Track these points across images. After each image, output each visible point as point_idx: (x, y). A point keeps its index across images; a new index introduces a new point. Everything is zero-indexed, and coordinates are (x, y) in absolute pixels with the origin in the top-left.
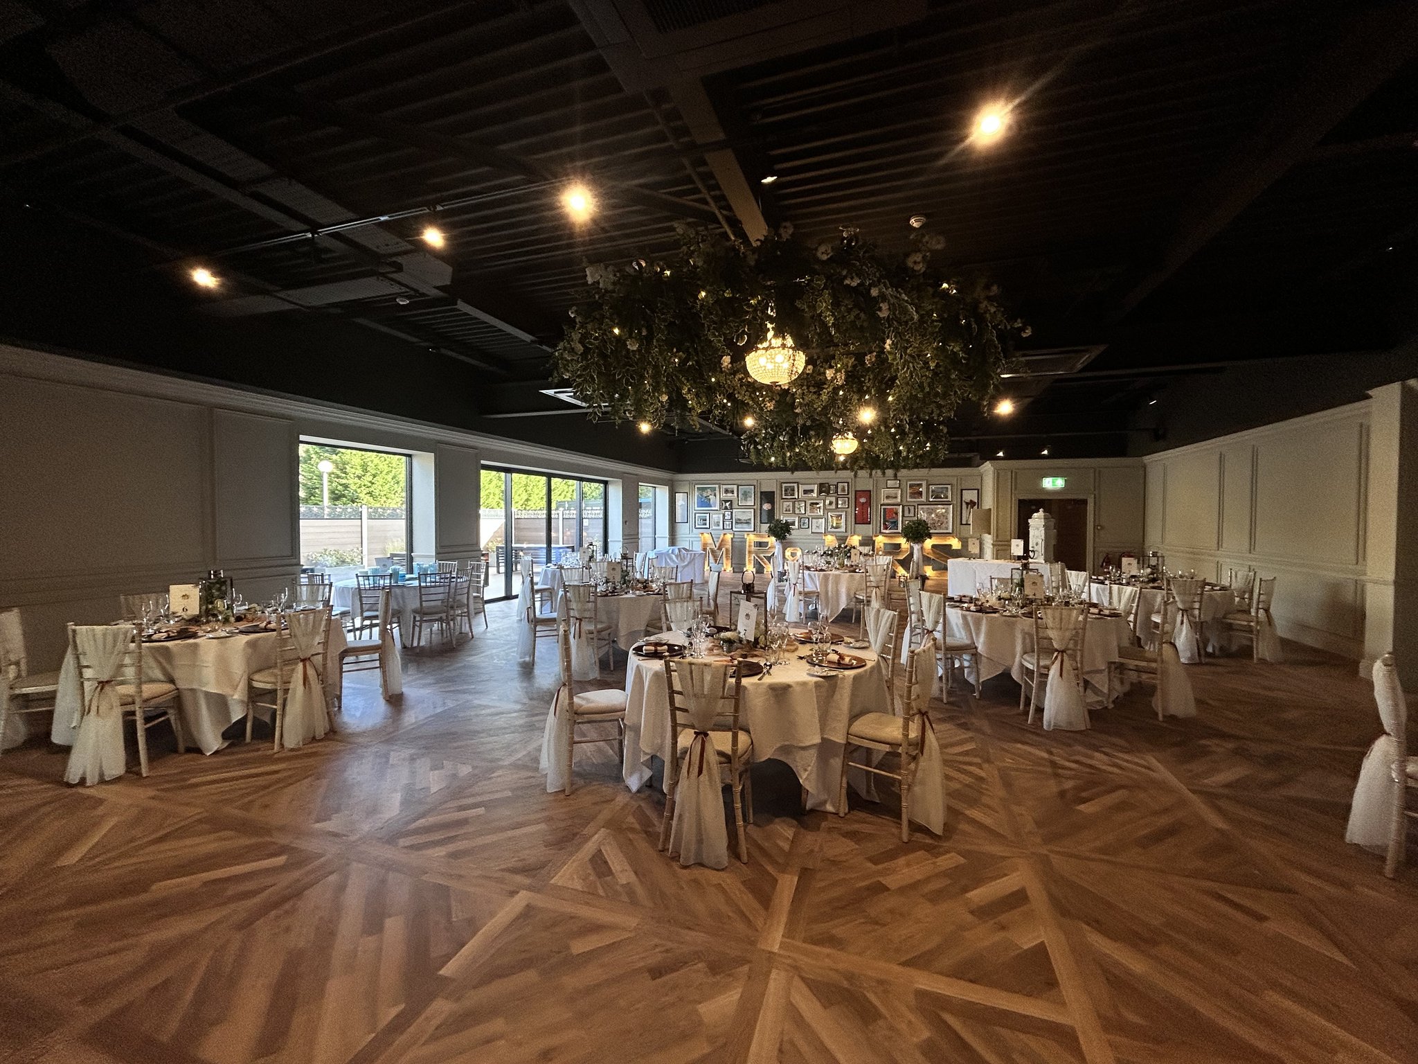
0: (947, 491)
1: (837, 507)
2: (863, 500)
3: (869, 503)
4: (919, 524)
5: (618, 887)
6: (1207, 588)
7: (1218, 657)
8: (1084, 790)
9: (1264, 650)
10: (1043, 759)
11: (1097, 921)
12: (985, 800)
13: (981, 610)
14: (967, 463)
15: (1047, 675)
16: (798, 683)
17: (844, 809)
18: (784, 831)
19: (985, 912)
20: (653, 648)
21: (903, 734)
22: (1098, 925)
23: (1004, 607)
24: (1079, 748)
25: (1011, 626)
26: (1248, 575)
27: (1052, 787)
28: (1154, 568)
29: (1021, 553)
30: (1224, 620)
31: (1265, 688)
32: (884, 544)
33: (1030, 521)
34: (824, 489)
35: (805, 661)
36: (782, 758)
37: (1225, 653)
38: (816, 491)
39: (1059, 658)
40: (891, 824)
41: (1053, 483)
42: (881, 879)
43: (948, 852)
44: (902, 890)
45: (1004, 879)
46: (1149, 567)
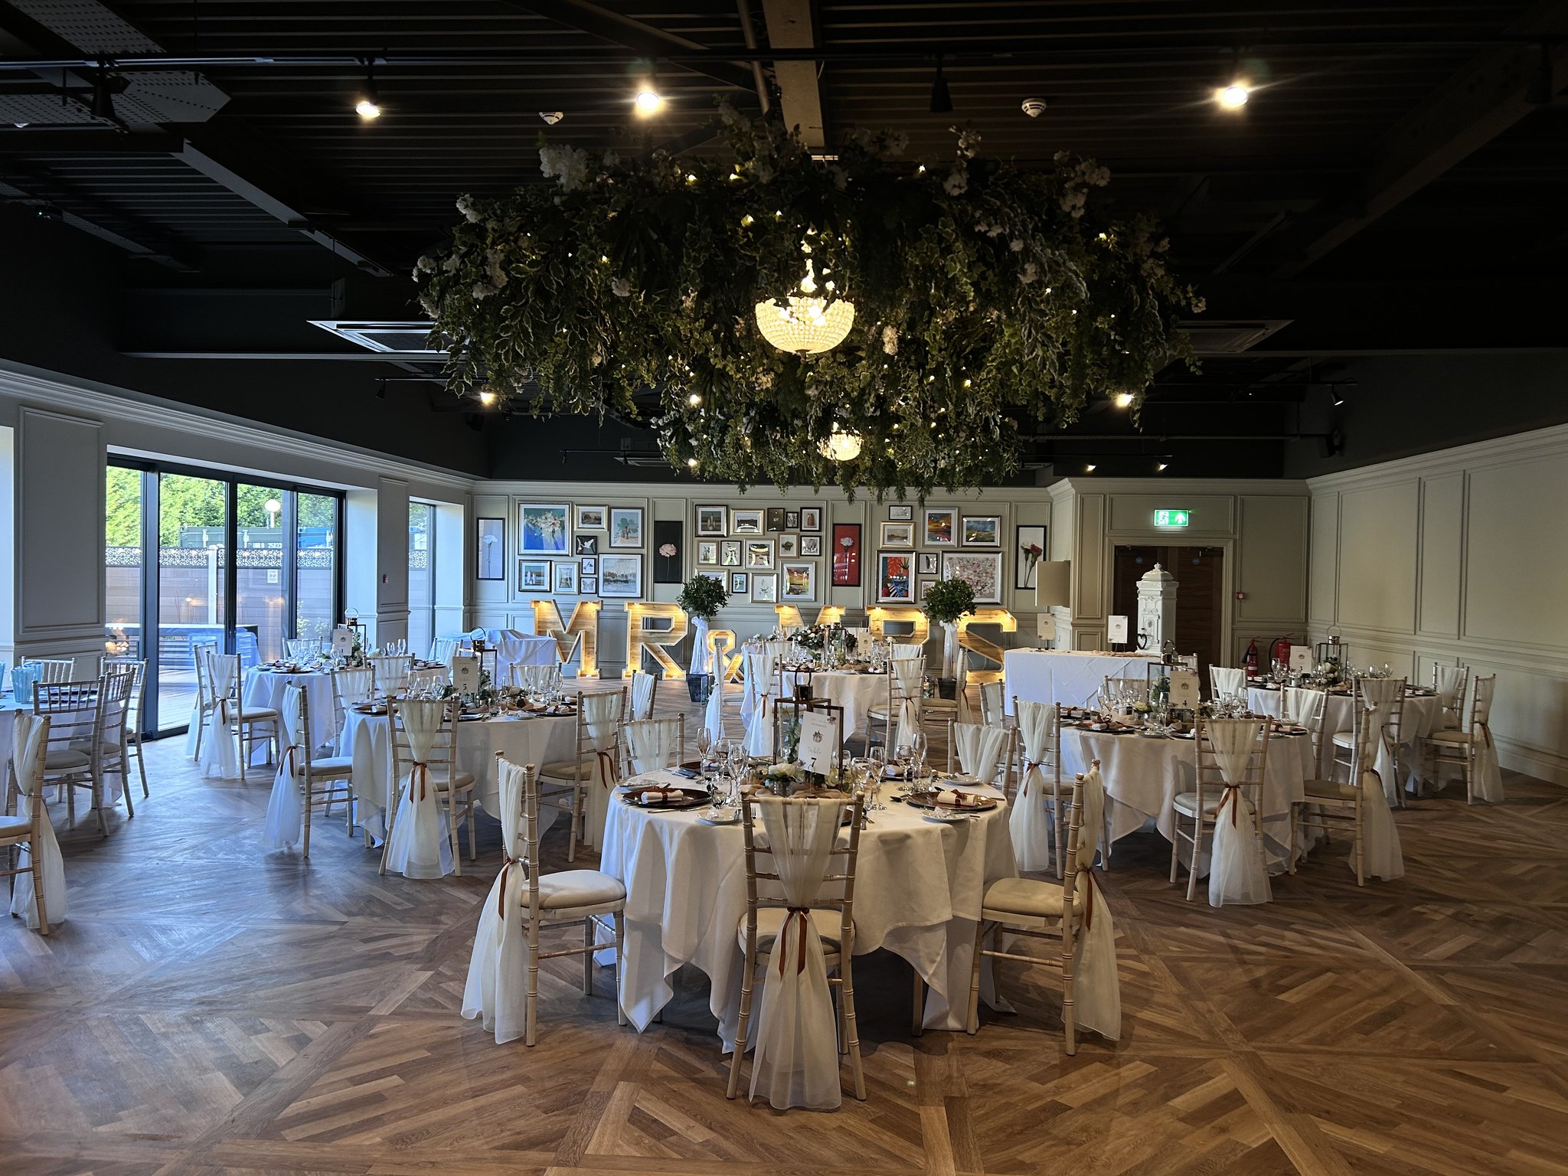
0: (993, 528)
1: (799, 553)
2: (846, 542)
3: (857, 545)
4: (955, 587)
5: (697, 1148)
6: (1408, 692)
7: (1421, 799)
8: (1282, 977)
9: (1480, 784)
10: (1221, 944)
11: (1328, 1112)
12: (1158, 998)
13: (1109, 728)
14: (1026, 479)
15: (1214, 825)
16: (919, 832)
17: (974, 1023)
18: (899, 1060)
19: (1198, 1117)
20: (660, 794)
21: (1066, 900)
22: (1328, 1115)
23: (1143, 724)
24: (1261, 927)
25: (1158, 752)
26: (1458, 672)
27: (1239, 976)
28: (1335, 661)
29: (1124, 640)
30: (1429, 741)
31: (1484, 837)
32: (886, 622)
33: (1138, 584)
34: (777, 521)
35: (904, 804)
36: (894, 949)
37: (1428, 791)
38: (760, 523)
39: (1231, 797)
40: (1043, 1036)
41: (1170, 520)
42: (1057, 1098)
43: (1130, 1061)
44: (1087, 1107)
45: (1210, 1082)
46: (1327, 660)
